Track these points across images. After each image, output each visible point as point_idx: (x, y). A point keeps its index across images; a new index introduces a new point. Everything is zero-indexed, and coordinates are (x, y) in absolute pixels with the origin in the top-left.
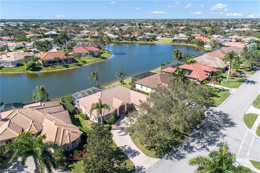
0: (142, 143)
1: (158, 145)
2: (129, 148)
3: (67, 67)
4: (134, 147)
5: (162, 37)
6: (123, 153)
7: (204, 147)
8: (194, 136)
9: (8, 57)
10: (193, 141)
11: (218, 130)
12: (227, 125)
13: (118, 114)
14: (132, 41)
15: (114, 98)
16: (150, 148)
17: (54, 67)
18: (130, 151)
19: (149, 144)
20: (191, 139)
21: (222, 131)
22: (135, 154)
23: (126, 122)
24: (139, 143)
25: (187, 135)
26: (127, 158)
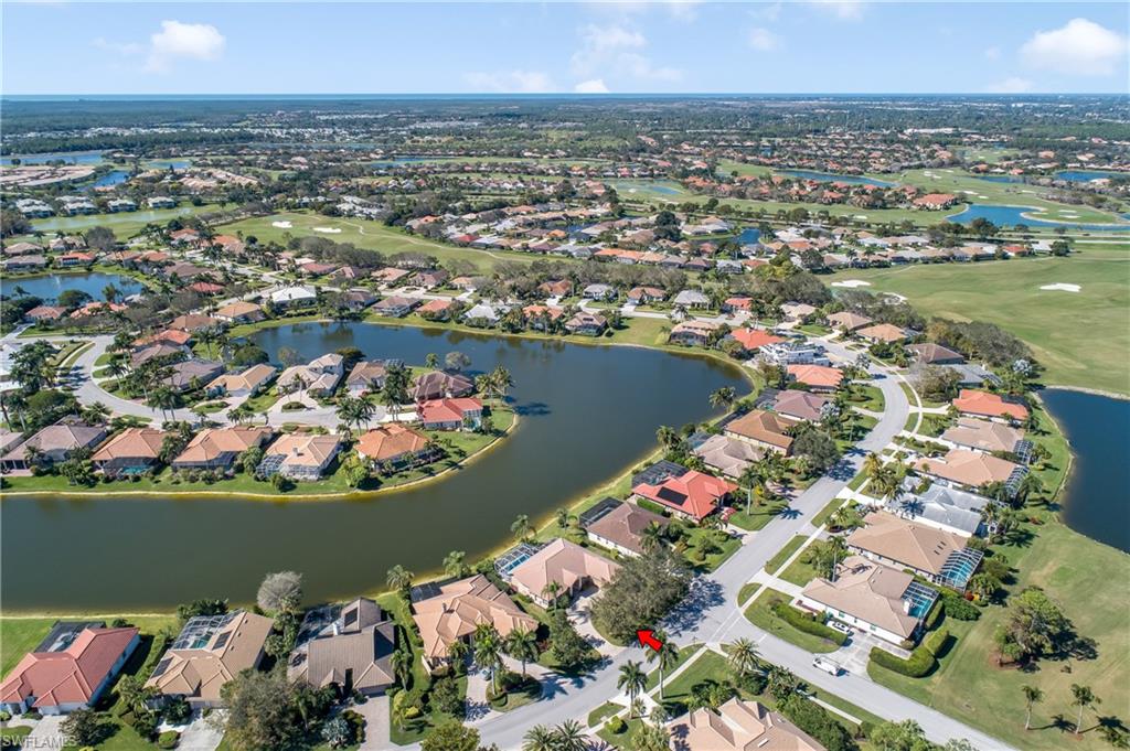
0: (608, 632)
1: (625, 632)
2: (593, 637)
3: (430, 472)
4: (598, 636)
5: (642, 303)
6: (587, 644)
7: (677, 632)
8: (669, 620)
9: (299, 455)
10: (666, 625)
11: (699, 611)
12: (714, 602)
13: (571, 592)
14: (552, 333)
15: (564, 571)
16: (616, 637)
17: (406, 476)
18: (594, 640)
19: (615, 633)
20: (664, 624)
21: (705, 612)
22: (600, 643)
23: (583, 603)
24: (604, 631)
25: (660, 619)
26: (592, 648)
